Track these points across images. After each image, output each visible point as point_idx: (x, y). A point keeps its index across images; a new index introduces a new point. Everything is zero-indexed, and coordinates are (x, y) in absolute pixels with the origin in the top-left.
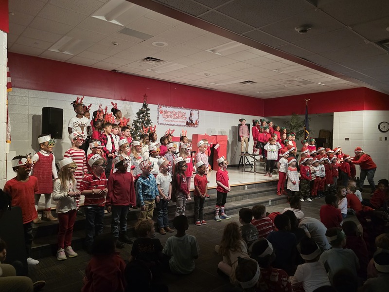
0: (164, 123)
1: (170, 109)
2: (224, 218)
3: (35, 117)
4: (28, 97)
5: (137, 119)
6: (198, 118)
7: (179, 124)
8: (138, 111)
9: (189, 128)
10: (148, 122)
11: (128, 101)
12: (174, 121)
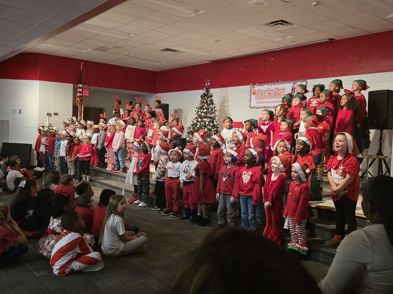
1: (265, 87)
12: (269, 102)
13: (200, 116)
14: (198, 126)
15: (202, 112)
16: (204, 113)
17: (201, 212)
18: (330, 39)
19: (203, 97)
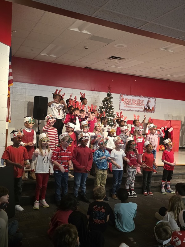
0: (125, 108)
1: (130, 97)
2: (170, 192)
3: (29, 103)
4: (26, 89)
5: (102, 105)
6: (155, 105)
7: (137, 109)
8: (103, 99)
9: (146, 113)
10: (111, 108)
11: (96, 91)
12: (133, 107)
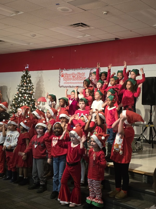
12: (73, 83)
13: (21, 92)
14: (19, 100)
15: (22, 89)
16: (24, 90)
17: (23, 174)
18: (116, 39)
19: (23, 77)
